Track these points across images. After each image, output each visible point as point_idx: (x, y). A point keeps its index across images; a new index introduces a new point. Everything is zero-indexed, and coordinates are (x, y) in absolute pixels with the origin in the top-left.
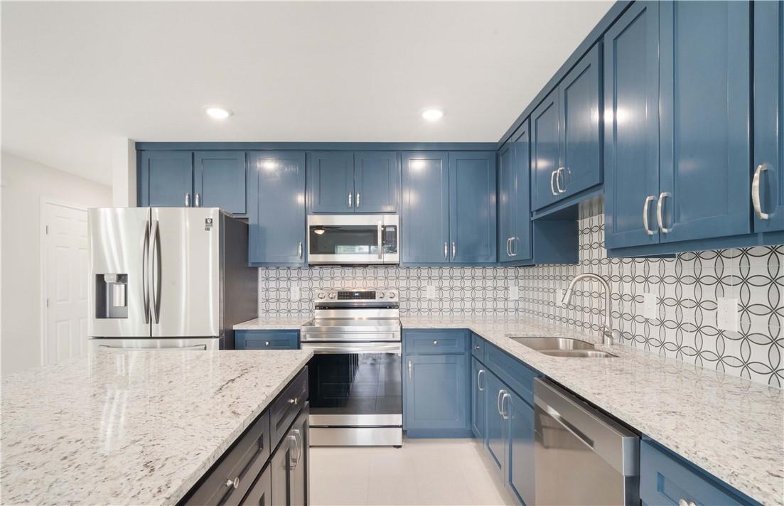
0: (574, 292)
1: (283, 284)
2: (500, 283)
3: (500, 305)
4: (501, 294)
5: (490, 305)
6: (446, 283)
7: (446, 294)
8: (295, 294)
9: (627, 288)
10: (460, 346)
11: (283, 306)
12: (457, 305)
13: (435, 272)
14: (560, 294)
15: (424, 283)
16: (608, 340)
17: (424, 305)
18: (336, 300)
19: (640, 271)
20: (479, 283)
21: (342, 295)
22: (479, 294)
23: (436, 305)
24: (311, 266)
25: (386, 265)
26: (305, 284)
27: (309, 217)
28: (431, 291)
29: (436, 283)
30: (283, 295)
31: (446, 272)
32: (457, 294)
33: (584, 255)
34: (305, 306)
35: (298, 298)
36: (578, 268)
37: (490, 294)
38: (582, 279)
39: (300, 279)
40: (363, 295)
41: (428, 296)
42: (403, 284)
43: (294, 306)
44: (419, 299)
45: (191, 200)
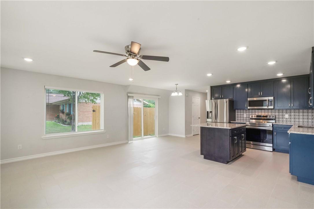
1: (242, 114)
6: (292, 114)
7: (292, 117)
8: (245, 116)
11: (242, 118)
13: (288, 111)
17: (284, 120)
18: (256, 118)
20: (305, 114)
21: (257, 116)
23: (289, 120)
24: (249, 109)
26: (247, 114)
27: (248, 98)
29: (289, 114)
30: (242, 116)
31: (293, 111)
32: (297, 117)
35: (246, 117)
39: (246, 112)
40: (264, 116)
41: (286, 117)
42: (277, 114)
43: (245, 119)
44: (283, 118)
45: (222, 96)
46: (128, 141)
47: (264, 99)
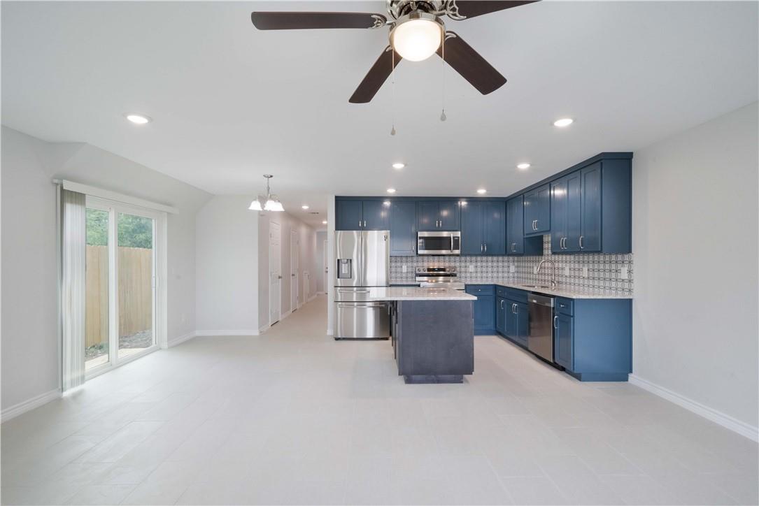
0: (541, 268)
1: (399, 264)
2: (506, 264)
3: (506, 275)
4: (506, 269)
5: (500, 275)
6: (479, 264)
7: (479, 269)
8: (405, 269)
9: (560, 265)
10: (491, 293)
11: (399, 275)
12: (485, 275)
13: (474, 258)
14: (535, 268)
15: (468, 264)
16: (553, 284)
17: (468, 275)
18: (426, 272)
19: (568, 259)
20: (495, 264)
21: (429, 270)
22: (495, 269)
23: (474, 275)
24: (420, 255)
25: (453, 255)
26: (409, 264)
27: (419, 233)
28: (471, 268)
29: (474, 264)
30: (399, 269)
31: (479, 258)
32: (484, 269)
33: (545, 252)
34: (410, 275)
35: (406, 271)
36: (543, 257)
37: (500, 269)
38: (544, 262)
39: (407, 262)
40: (440, 269)
41: (470, 271)
42: (458, 264)
43: (404, 275)
44: (466, 272)
45: (363, 224)
46: (62, 390)
47: (445, 234)
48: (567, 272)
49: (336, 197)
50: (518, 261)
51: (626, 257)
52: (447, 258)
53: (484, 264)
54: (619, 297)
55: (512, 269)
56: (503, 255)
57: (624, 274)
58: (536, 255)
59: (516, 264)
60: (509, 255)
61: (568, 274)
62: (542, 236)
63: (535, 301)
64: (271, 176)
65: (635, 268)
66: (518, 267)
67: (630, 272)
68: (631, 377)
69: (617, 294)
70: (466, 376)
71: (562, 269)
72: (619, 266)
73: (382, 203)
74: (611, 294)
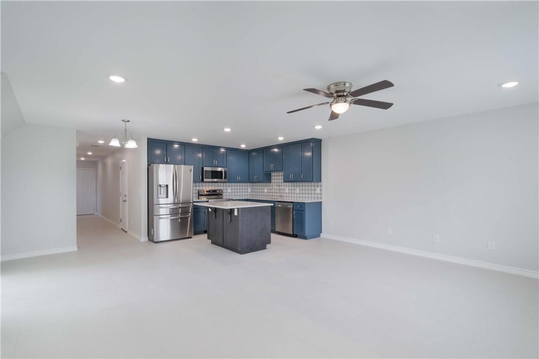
2: (246, 188)
3: (246, 193)
4: (246, 190)
5: (244, 194)
6: (233, 188)
7: (233, 191)
9: (283, 188)
12: (236, 194)
13: (230, 184)
15: (227, 188)
16: (280, 197)
18: (206, 193)
19: (288, 185)
20: (241, 188)
22: (241, 190)
23: (231, 194)
28: (229, 190)
31: (233, 184)
32: (236, 191)
33: (273, 181)
36: (271, 184)
37: (244, 191)
40: (213, 191)
44: (226, 192)
45: (167, 160)
47: (219, 169)
48: (287, 191)
49: (148, 139)
50: (252, 186)
51: (319, 184)
52: (216, 184)
53: (236, 188)
54: (313, 201)
55: (249, 190)
56: (247, 182)
57: (318, 191)
58: (266, 183)
59: (251, 187)
60: (250, 182)
61: (287, 192)
62: (271, 174)
63: (280, 206)
64: (129, 121)
65: (323, 188)
66: (252, 189)
67: (321, 190)
68: (321, 235)
69: (311, 200)
70: (267, 245)
71: (284, 189)
72: (316, 188)
73: (173, 146)
74: (308, 200)
